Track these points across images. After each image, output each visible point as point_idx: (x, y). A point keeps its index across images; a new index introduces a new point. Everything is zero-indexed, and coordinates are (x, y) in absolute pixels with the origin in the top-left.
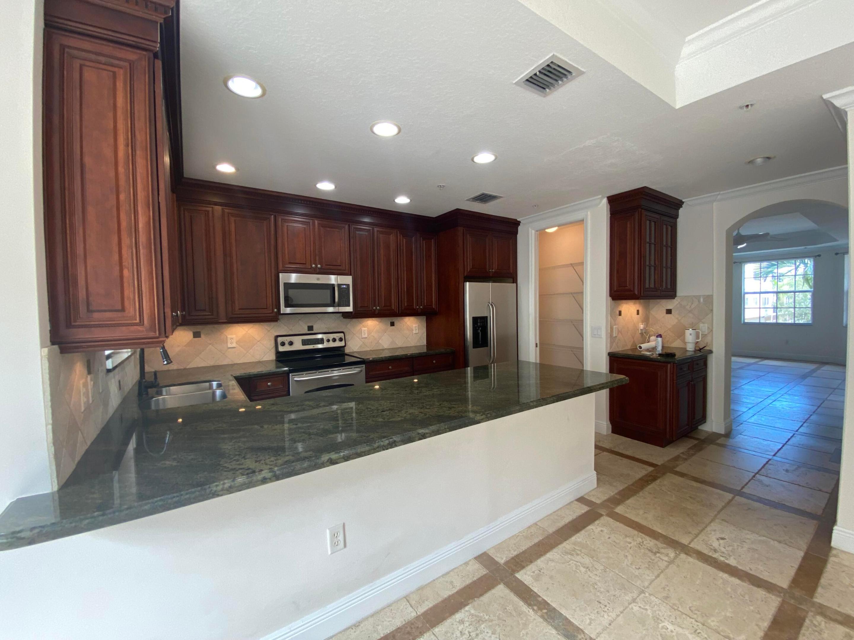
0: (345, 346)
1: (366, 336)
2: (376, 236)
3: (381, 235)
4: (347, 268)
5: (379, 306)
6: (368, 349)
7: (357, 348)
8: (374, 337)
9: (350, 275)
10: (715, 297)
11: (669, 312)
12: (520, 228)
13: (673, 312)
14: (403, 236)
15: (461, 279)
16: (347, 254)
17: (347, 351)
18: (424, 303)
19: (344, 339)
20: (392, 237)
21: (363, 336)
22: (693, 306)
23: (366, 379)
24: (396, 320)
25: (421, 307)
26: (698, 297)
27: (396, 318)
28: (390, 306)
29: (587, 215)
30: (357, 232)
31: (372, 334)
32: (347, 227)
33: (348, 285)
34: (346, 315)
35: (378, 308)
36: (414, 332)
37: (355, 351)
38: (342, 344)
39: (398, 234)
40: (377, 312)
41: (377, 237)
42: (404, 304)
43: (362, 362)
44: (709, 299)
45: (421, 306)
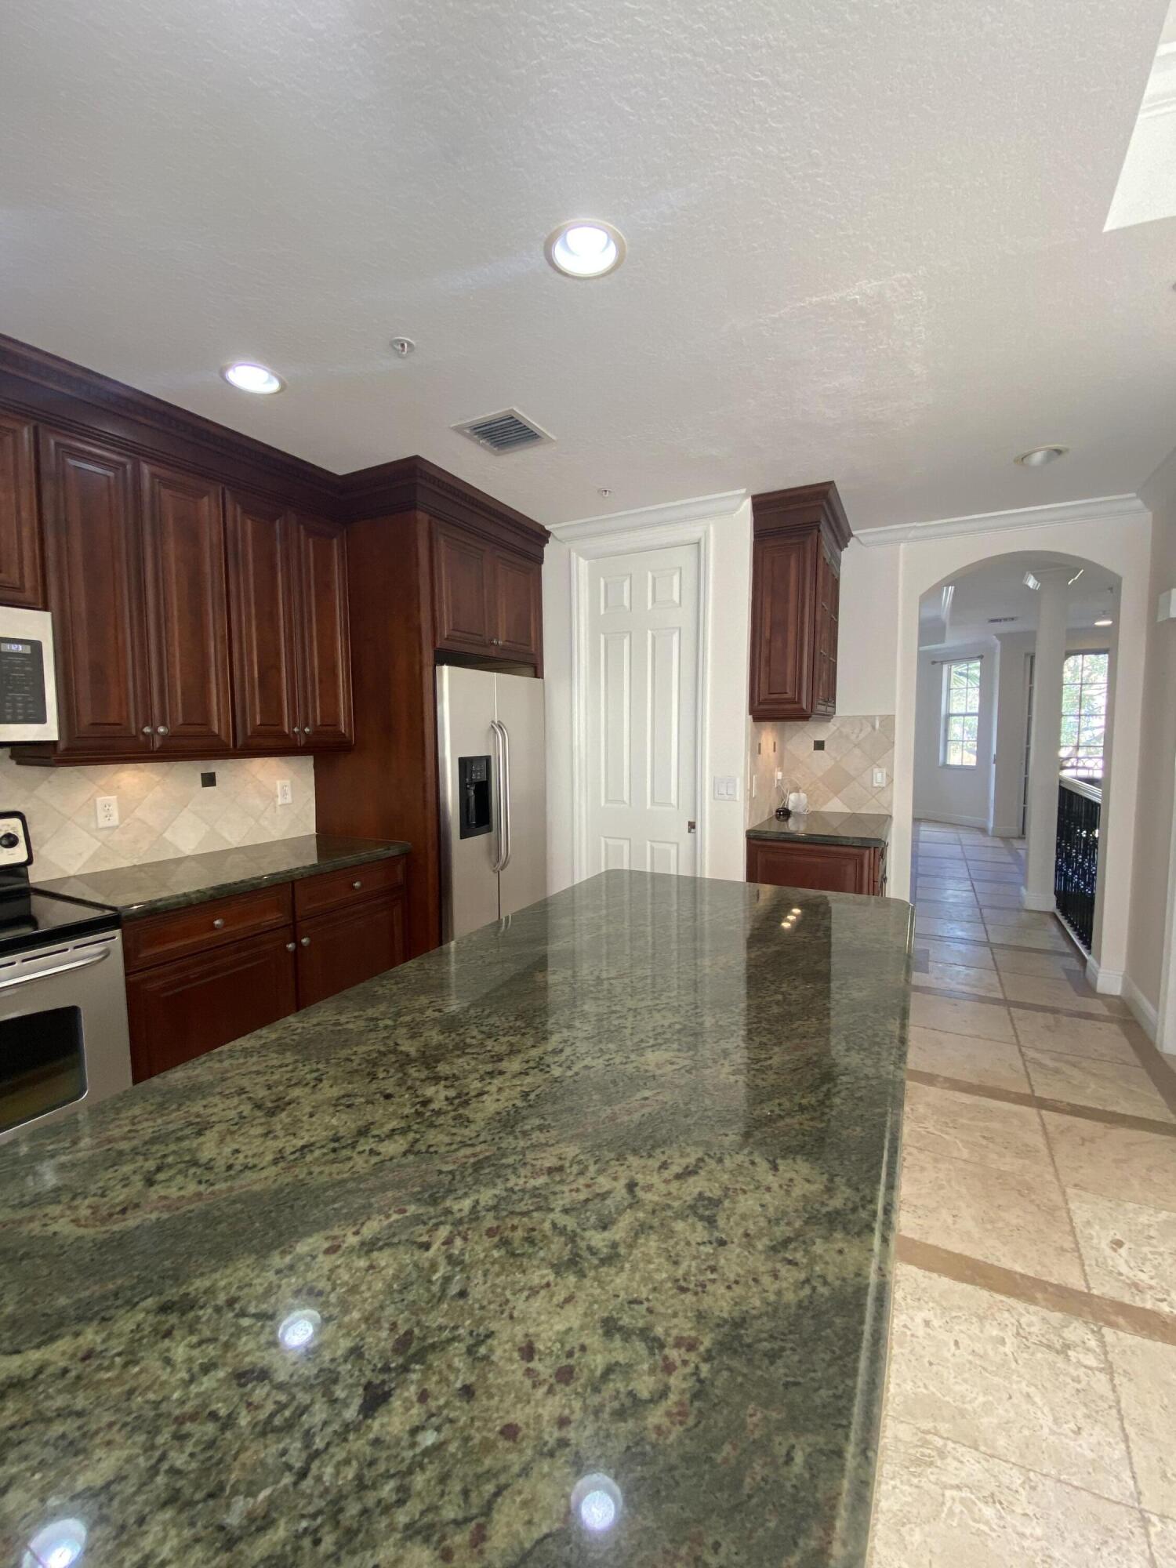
0: (30, 861)
1: (115, 820)
2: (146, 498)
3: (166, 494)
4: (28, 584)
5: (164, 724)
6: (125, 863)
7: (79, 864)
8: (144, 823)
9: (46, 609)
10: (897, 720)
11: (819, 746)
12: (548, 550)
13: (826, 747)
14: (245, 512)
15: (428, 655)
16: (26, 532)
17: (36, 876)
18: (315, 720)
19: (22, 839)
20: (207, 506)
21: (103, 822)
22: (862, 735)
23: (127, 975)
24: (222, 769)
25: (307, 730)
26: (871, 719)
27: (219, 762)
28: (207, 723)
29: (706, 533)
30: (72, 462)
31: (138, 813)
32: (26, 434)
33: (36, 646)
34: (27, 754)
35: (161, 730)
36: (280, 801)
37: (72, 873)
38: (18, 855)
39: (229, 506)
40: (157, 744)
41: (153, 496)
42: (254, 719)
43: (113, 920)
44: (888, 721)
45: (307, 725)
